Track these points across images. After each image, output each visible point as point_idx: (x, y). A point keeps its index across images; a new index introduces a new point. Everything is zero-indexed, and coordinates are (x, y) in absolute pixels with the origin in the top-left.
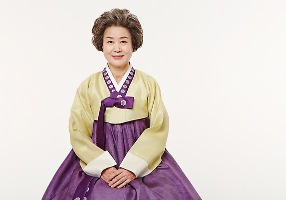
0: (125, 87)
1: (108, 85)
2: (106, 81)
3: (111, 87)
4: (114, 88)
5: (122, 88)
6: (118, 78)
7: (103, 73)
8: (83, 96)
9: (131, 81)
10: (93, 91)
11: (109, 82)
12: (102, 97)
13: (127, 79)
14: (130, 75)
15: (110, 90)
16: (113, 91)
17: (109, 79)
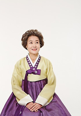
0: (37, 65)
1: (29, 64)
2: (28, 62)
3: (30, 64)
4: (32, 65)
5: (35, 65)
6: (33, 60)
7: (27, 58)
8: (18, 68)
9: (39, 62)
10: (22, 67)
11: (29, 62)
12: (26, 69)
13: (38, 61)
14: (39, 59)
15: (30, 66)
16: (31, 66)
17: (29, 61)
